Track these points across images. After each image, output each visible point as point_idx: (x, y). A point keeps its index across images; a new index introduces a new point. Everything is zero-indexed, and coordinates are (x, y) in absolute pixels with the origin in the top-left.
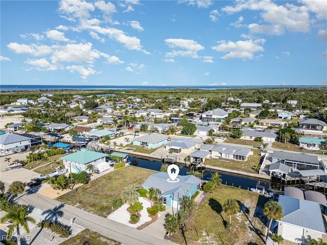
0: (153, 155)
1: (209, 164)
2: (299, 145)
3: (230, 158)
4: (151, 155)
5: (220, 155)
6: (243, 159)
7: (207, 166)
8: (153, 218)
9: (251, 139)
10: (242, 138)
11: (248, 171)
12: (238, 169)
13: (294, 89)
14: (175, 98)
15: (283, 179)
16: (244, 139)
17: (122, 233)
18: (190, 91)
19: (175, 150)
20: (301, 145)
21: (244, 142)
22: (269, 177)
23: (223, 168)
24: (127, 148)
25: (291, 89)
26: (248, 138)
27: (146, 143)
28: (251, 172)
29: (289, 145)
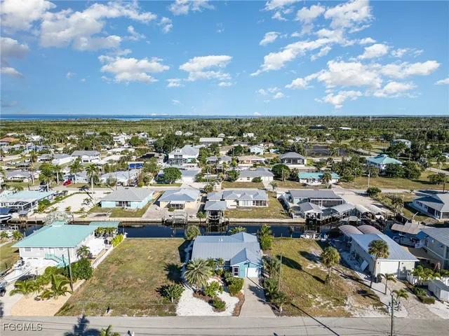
0: (147, 217)
1: (232, 217)
2: (298, 181)
3: (249, 206)
4: (144, 218)
5: (236, 203)
6: (265, 205)
7: (232, 220)
8: (238, 297)
9: (248, 181)
10: (238, 180)
11: (280, 217)
12: (268, 217)
13: (240, 120)
14: (98, 133)
15: (318, 219)
16: (242, 181)
17: (222, 327)
18: (107, 123)
19: (177, 205)
20: (301, 181)
21: (244, 185)
22: (304, 220)
23: (251, 218)
24: (95, 214)
25: (236, 119)
26: (245, 180)
27: (127, 202)
28: (283, 218)
29: (291, 183)
